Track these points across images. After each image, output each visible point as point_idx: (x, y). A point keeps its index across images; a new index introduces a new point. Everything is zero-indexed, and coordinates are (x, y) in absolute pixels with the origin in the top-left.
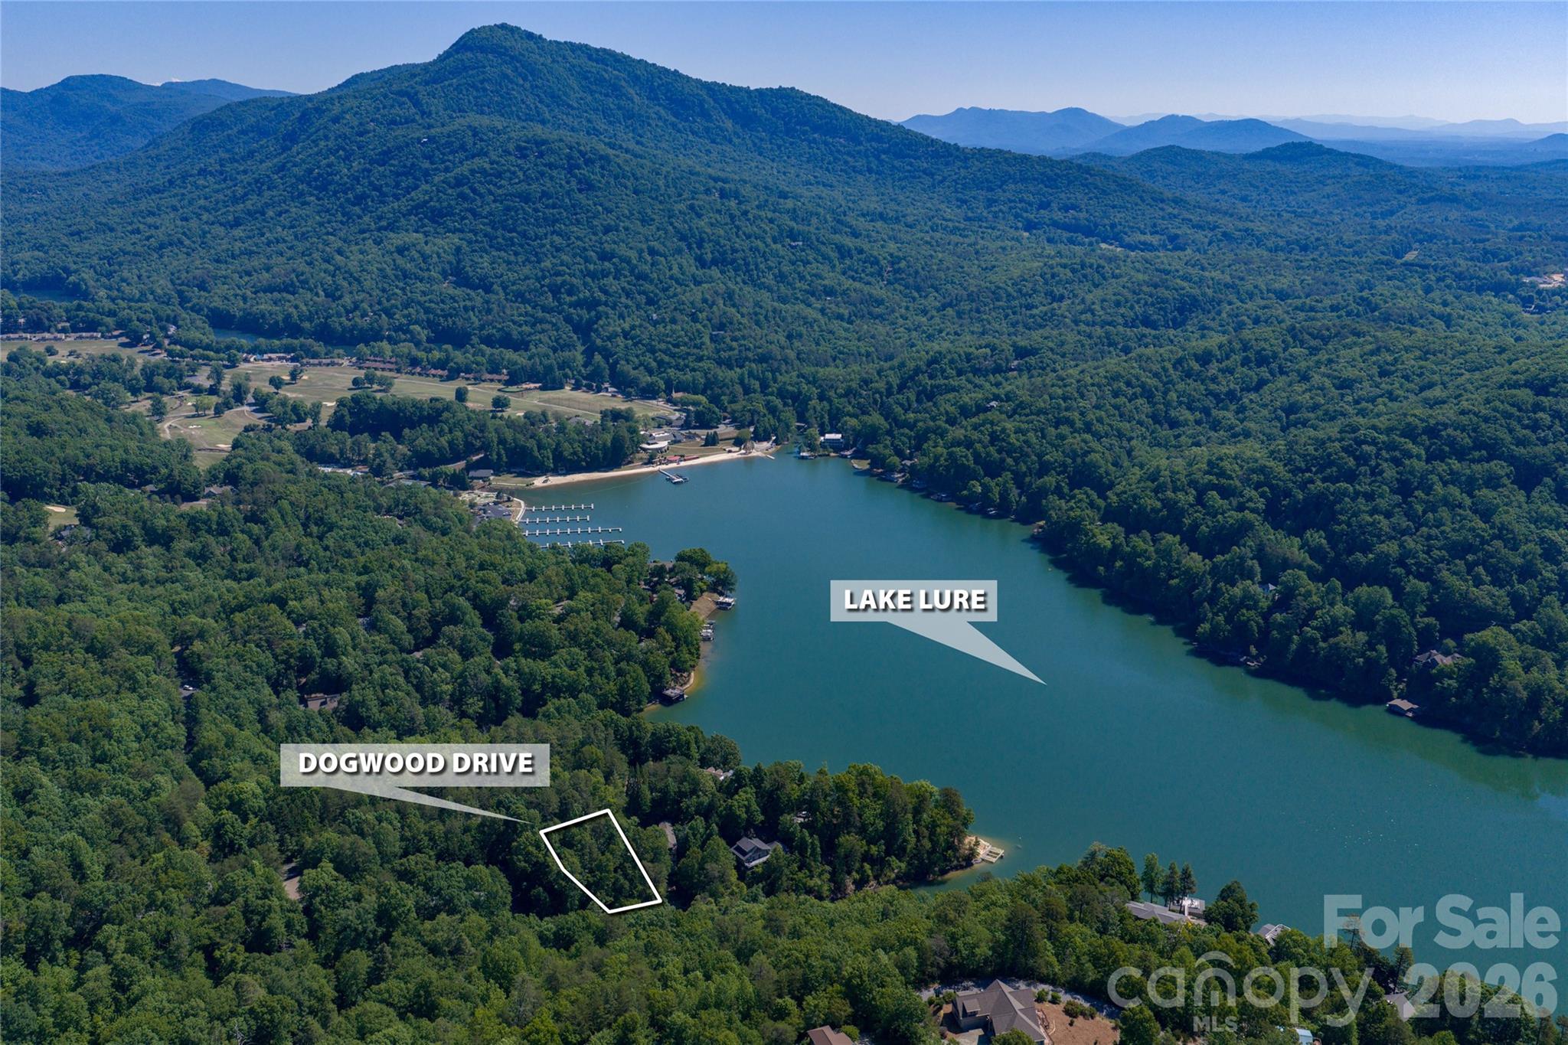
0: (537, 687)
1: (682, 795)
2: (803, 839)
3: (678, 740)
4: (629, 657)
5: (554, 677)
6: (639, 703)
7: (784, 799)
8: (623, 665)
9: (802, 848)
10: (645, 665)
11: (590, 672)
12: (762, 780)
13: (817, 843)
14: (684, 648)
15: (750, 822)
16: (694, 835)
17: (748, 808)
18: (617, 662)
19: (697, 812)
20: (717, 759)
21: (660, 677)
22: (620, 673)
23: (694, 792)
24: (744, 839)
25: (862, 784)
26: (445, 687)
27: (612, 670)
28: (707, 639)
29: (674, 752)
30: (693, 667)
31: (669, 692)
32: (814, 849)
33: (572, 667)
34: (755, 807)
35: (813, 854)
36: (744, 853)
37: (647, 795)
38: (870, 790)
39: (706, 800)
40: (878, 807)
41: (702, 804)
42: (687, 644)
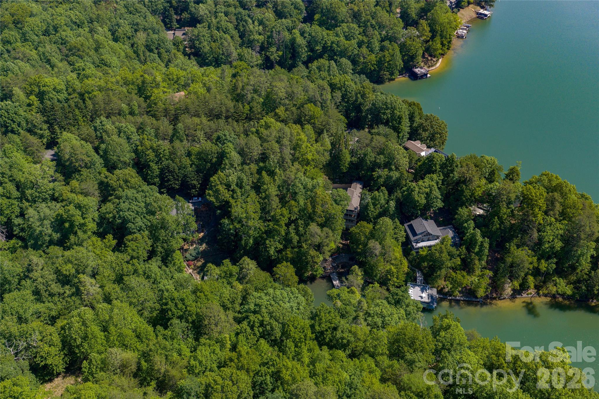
0: (319, 48)
1: (375, 165)
2: (474, 235)
3: (393, 114)
4: (392, 39)
5: (332, 43)
6: (392, 74)
7: (467, 193)
8: (386, 43)
9: (470, 244)
10: (403, 47)
11: (360, 44)
12: (452, 171)
13: (487, 245)
14: (438, 39)
15: (428, 206)
16: (374, 205)
17: (428, 195)
18: (382, 40)
19: (385, 185)
20: (425, 135)
21: (413, 58)
22: (382, 49)
23: (387, 165)
24: (419, 219)
25: (551, 202)
26: (257, 37)
27: (376, 45)
28: (460, 37)
29: (386, 124)
30: (443, 55)
31: (417, 70)
32: (481, 251)
33: (347, 38)
34: (437, 193)
35: (479, 254)
36: (415, 234)
37: (347, 158)
38: (558, 207)
39: (395, 175)
40: (560, 228)
41: (391, 177)
42: (442, 36)
